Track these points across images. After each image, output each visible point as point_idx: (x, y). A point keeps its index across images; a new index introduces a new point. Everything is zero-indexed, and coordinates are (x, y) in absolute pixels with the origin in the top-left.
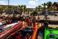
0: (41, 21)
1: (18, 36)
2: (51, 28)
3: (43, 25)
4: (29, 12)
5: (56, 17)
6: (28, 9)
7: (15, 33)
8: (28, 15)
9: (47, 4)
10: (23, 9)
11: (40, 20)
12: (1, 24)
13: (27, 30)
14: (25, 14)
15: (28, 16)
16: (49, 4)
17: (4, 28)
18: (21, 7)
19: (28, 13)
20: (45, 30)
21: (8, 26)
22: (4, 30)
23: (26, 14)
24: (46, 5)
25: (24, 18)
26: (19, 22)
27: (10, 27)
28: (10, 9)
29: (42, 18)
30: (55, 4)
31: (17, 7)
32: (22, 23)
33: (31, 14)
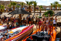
4: (42, 11)
6: (40, 6)
8: (40, 15)
12: (4, 28)
14: (36, 14)
17: (9, 33)
18: (30, 4)
19: (40, 13)
21: (14, 30)
23: (37, 15)
25: (35, 20)
26: (28, 25)
27: (17, 32)
28: (14, 7)
31: (23, 4)
33: (44, 14)
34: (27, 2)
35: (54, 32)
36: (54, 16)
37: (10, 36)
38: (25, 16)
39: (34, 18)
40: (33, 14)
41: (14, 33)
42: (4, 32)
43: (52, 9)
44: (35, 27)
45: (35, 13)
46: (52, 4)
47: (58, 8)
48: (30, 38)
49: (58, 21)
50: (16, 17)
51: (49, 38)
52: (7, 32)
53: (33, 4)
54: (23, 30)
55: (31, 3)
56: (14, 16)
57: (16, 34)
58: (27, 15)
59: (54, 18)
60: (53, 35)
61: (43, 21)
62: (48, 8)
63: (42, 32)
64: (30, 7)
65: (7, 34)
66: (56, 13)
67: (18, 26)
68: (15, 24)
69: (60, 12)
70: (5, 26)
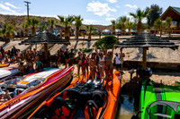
0: (129, 65)
1: (63, 107)
2: (161, 85)
4: (92, 38)
5: (175, 53)
6: (88, 27)
7: (52, 99)
8: (89, 46)
9: (146, 13)
10: (71, 27)
11: (125, 62)
12: (9, 73)
13: (87, 91)
14: (80, 42)
16: (154, 13)
18: (66, 23)
19: (89, 40)
20: (143, 92)
21: (30, 79)
22: (21, 92)
23: (83, 44)
24: (144, 16)
26: (62, 67)
27: (36, 82)
28: (33, 28)
30: (171, 11)
31: (53, 22)
32: (70, 71)
33: (96, 44)
39: (76, 51)
40: (73, 43)
41: (30, 85)
43: (114, 33)
45: (77, 40)
46: (113, 22)
47: (127, 30)
48: (61, 95)
50: (38, 50)
51: (103, 95)
52: (15, 83)
53: (74, 22)
54: (50, 79)
55: (70, 19)
56: (34, 47)
57: (32, 87)
58: (62, 45)
59: (117, 51)
62: (106, 31)
63: (90, 81)
65: (14, 86)
66: (121, 41)
67: (40, 69)
68: (35, 65)
69: (128, 39)
70: (14, 69)
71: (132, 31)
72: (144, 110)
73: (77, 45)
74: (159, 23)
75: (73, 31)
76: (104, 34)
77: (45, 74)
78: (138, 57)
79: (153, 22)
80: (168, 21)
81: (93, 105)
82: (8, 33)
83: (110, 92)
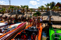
3: (47, 25)
4: (32, 13)
5: (60, 18)
6: (31, 9)
7: (20, 33)
8: (31, 15)
12: (5, 24)
13: (32, 30)
15: (31, 17)
16: (53, 4)
17: (9, 28)
18: (23, 8)
19: (31, 13)
21: (12, 26)
23: (29, 15)
24: (50, 5)
26: (23, 22)
27: (14, 27)
29: (45, 18)
31: (19, 7)
34: (22, 6)
35: (41, 27)
36: (41, 16)
37: (10, 30)
38: (20, 16)
39: (27, 17)
40: (26, 14)
42: (5, 27)
43: (39, 11)
44: (27, 23)
45: (27, 13)
46: (39, 7)
47: (44, 10)
48: (23, 31)
49: (43, 20)
51: (37, 31)
52: (7, 27)
53: (26, 8)
54: (19, 26)
55: (25, 7)
57: (13, 29)
58: (22, 15)
59: (41, 17)
60: (40, 29)
61: (33, 19)
62: (36, 10)
63: (32, 27)
64: (24, 9)
65: (7, 29)
66: (42, 14)
70: (6, 23)
71: (45, 10)
72: (51, 36)
73: (27, 15)
74: (55, 8)
75: (25, 10)
76: (36, 11)
77: (17, 25)
78: (48, 19)
79: (52, 8)
80: (58, 7)
81: (34, 34)
82: (4, 11)
83: (39, 30)
